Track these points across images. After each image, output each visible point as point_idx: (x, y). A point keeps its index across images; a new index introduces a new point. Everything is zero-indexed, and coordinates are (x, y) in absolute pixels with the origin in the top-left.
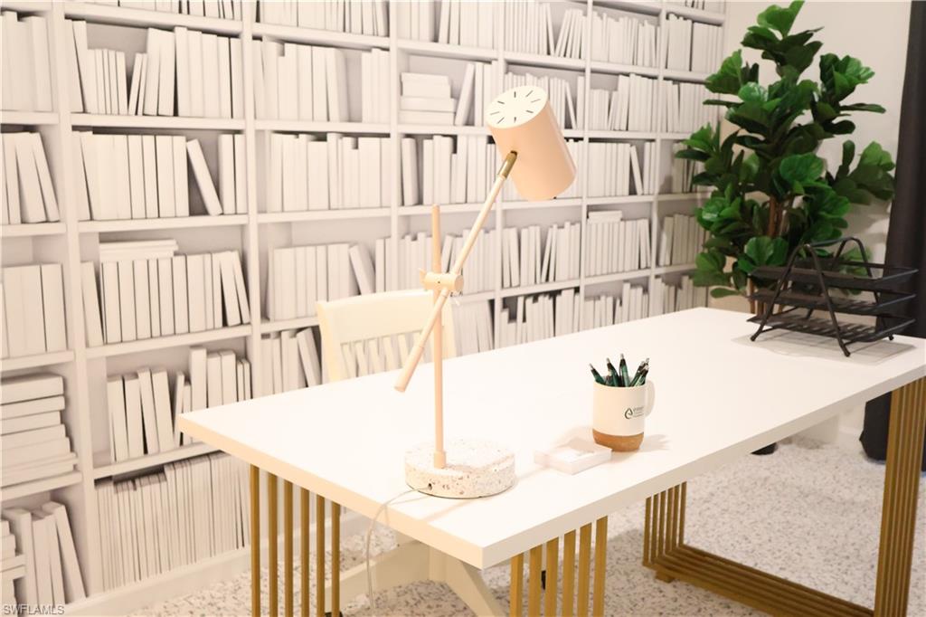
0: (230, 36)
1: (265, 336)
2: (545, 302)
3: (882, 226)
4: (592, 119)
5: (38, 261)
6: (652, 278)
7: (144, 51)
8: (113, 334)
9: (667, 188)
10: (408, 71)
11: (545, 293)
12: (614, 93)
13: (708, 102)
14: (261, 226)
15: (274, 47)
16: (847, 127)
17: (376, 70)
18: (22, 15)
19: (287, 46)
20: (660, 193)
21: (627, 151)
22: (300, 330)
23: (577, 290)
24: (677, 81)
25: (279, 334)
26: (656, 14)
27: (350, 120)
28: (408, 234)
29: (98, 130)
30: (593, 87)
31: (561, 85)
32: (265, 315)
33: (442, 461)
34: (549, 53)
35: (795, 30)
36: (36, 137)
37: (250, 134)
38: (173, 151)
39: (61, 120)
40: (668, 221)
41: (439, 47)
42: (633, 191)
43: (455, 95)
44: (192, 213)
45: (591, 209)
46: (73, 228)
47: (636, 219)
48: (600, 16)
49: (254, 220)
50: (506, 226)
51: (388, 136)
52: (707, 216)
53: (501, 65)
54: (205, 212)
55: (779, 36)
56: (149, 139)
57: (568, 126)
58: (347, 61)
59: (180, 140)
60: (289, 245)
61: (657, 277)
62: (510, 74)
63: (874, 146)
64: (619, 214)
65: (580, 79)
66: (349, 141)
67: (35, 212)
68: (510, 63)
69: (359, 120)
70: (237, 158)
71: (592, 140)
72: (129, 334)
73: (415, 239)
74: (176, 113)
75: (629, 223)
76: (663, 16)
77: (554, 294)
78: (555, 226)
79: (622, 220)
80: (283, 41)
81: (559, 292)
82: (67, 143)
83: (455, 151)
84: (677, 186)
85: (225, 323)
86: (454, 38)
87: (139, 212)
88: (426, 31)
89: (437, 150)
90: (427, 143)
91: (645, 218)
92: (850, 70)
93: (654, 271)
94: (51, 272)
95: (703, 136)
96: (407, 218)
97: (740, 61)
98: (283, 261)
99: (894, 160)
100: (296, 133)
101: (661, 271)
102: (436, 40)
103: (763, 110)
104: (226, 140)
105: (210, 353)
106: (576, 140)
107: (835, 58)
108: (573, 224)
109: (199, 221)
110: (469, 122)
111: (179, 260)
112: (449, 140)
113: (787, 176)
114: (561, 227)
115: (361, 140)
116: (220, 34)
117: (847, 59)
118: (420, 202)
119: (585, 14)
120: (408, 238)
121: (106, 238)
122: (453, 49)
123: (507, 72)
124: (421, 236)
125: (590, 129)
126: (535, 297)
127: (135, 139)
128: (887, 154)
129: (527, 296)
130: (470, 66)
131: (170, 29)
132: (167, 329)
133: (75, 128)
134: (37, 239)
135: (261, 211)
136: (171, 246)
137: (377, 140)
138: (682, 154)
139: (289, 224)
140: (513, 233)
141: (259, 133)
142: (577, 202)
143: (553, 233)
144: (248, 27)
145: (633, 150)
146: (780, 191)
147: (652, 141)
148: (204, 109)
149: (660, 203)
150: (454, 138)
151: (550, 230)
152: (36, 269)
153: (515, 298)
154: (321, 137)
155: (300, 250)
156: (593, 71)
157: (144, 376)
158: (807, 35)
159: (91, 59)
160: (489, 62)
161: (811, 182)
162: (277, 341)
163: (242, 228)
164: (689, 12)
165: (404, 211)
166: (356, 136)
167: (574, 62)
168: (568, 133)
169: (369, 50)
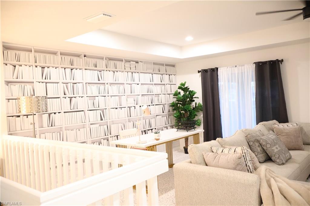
0: (105, 96)
1: (110, 137)
2: (150, 131)
3: (202, 115)
4: (155, 102)
5: (84, 128)
6: (168, 126)
7: (95, 100)
8: (92, 137)
9: (169, 111)
10: (128, 98)
11: (150, 129)
12: (159, 97)
13: (174, 98)
14: (109, 122)
15: (110, 97)
16: (194, 101)
17: (124, 98)
18: (82, 97)
19: (112, 97)
20: (168, 112)
21: (162, 106)
22: (115, 136)
23: (155, 129)
24: (169, 94)
25: (112, 137)
26: (165, 84)
27: (120, 106)
28: (129, 121)
29: (90, 110)
30: (155, 97)
31: (150, 97)
32: (110, 134)
33: (140, 140)
34: (148, 93)
35: (185, 87)
36: (83, 112)
37: (108, 109)
38: (99, 112)
39: (86, 110)
40: (170, 117)
41: (132, 94)
42: (163, 112)
43: (134, 101)
44: (101, 120)
45: (156, 116)
46: (87, 123)
48: (155, 86)
49: (109, 121)
50: (143, 119)
51: (125, 107)
52: (175, 116)
53: (141, 95)
54: (102, 120)
55: (183, 87)
56: (96, 111)
57: (152, 103)
58: (120, 98)
60: (113, 124)
61: (169, 126)
63: (199, 103)
64: (161, 116)
65: (153, 96)
66: (120, 109)
67: (83, 122)
68: (142, 95)
69: (122, 106)
70: (107, 112)
71: (156, 105)
72: (94, 137)
74: (99, 107)
75: (163, 118)
76: (166, 84)
77: (152, 130)
79: (162, 117)
80: (111, 96)
81: (153, 129)
82: (87, 112)
83: (135, 108)
84: (171, 111)
85: (105, 135)
86: (134, 92)
87: (95, 121)
88: (130, 92)
89: (132, 109)
90: (131, 108)
91: (166, 116)
92: (193, 93)
93: (168, 125)
94: (85, 129)
95: (173, 103)
96: (129, 119)
97: (178, 91)
98: (112, 126)
99: (202, 105)
100: (113, 108)
101: (169, 125)
102: (131, 93)
103: (181, 99)
104: (105, 110)
105: (104, 139)
106: (153, 105)
107: (191, 91)
108: (154, 118)
109: (102, 121)
110: (137, 104)
111: (100, 127)
112: (134, 107)
113: (186, 109)
114: (152, 119)
115: (122, 108)
116: (104, 96)
117: (193, 91)
118: (130, 116)
119: (153, 86)
121: (91, 124)
122: (134, 94)
124: (131, 121)
125: (155, 103)
126: (149, 130)
127: (94, 111)
128: (201, 104)
129: (147, 130)
130: (136, 96)
131: (98, 96)
132: (98, 136)
133: (88, 110)
134: (84, 125)
135: (109, 119)
136: (99, 125)
137: (124, 108)
138: (170, 106)
139: (113, 121)
140: (145, 120)
141: (109, 109)
142: (154, 115)
143: (151, 120)
144: (107, 95)
145: (163, 106)
146: (185, 110)
147: (166, 104)
148: (102, 106)
149: (168, 114)
150: (135, 107)
152: (83, 129)
153: (146, 130)
154: (117, 108)
155: (115, 125)
156: (155, 94)
157: (96, 143)
158: (187, 87)
159: (89, 101)
160: (139, 95)
161: (189, 109)
163: (107, 122)
164: (170, 83)
165: (128, 118)
166: (121, 108)
167: (152, 93)
168: (152, 104)
169: (122, 96)
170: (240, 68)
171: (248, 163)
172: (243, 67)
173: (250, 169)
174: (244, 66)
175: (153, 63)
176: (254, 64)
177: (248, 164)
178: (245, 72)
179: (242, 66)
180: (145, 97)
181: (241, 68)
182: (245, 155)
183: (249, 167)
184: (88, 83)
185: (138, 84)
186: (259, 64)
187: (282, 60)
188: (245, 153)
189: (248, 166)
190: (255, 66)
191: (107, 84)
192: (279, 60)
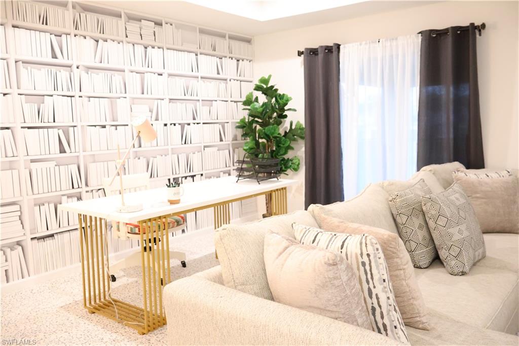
0: (71, 97)
1: (87, 192)
2: (190, 179)
3: (303, 149)
4: (203, 116)
5: (11, 169)
6: (232, 170)
7: (43, 103)
8: (36, 191)
9: (235, 139)
10: (133, 104)
11: (190, 176)
12: (211, 107)
13: (244, 109)
14: (84, 156)
15: (87, 99)
16: (286, 116)
17: (122, 106)
18: (5, 95)
19: (91, 98)
20: (233, 140)
21: (218, 127)
22: (99, 189)
23: (202, 175)
24: (235, 102)
25: (92, 191)
26: (226, 80)
27: (114, 121)
28: (136, 157)
29: (29, 128)
30: (203, 105)
31: (190, 106)
32: (87, 185)
34: (185, 95)
35: (269, 85)
36: (10, 131)
37: (79, 127)
38: (53, 133)
39: (17, 125)
40: (236, 150)
41: (145, 96)
42: (221, 140)
43: (151, 111)
44: (61, 152)
45: (205, 147)
46: (22, 158)
47: (223, 150)
48: (204, 81)
49: (82, 154)
50: (173, 154)
51: (127, 125)
52: (245, 148)
53: (167, 101)
54: (65, 152)
55: (265, 86)
56: (46, 130)
57: (194, 119)
58: (111, 102)
59: (56, 130)
60: (94, 162)
61: (234, 170)
62: (171, 103)
63: (298, 122)
64: (217, 148)
65: (198, 103)
66: (114, 127)
67: (10, 154)
68: (170, 99)
69: (117, 121)
70: (77, 135)
71: (203, 123)
72: (41, 191)
73: (139, 159)
74: (54, 121)
75: (221, 152)
76: (228, 80)
77: (193, 177)
78: (192, 153)
79: (218, 150)
80: (90, 97)
81: (195, 176)
82: (20, 133)
84: (239, 137)
85: (73, 188)
86: (149, 92)
87: (43, 153)
88: (140, 91)
91: (227, 149)
92: (285, 98)
93: (233, 168)
94: (15, 172)
95: (243, 120)
96: (136, 152)
97: (252, 96)
98: (92, 168)
99: (304, 126)
100: (95, 126)
101: (236, 168)
102: (143, 93)
103: (258, 112)
104: (72, 129)
105: (68, 197)
106: (198, 124)
107: (280, 95)
108: (198, 152)
109: (63, 155)
110: (157, 119)
111: (57, 168)
113: (268, 133)
114: (194, 153)
115: (118, 127)
116: (68, 96)
117: (284, 94)
118: (140, 146)
119: (198, 82)
120: (137, 158)
121: (32, 161)
122: (149, 96)
123: (170, 102)
124: (141, 158)
125: (203, 120)
126: (186, 177)
127: (41, 130)
128: (301, 125)
129: (182, 177)
130: (156, 101)
131: (52, 96)
132: (54, 189)
133: (22, 127)
134: (10, 162)
135: (84, 151)
136: (54, 163)
137: (124, 127)
138: (238, 127)
139: (94, 155)
140: (176, 156)
141: (82, 126)
142: (200, 145)
143: (191, 156)
144: (77, 93)
145: (220, 126)
146: (267, 137)
147: (228, 123)
148: (63, 119)
149: (233, 144)
151: (190, 155)
152: (10, 171)
153: (178, 178)
154: (104, 127)
155: (97, 163)
156: (202, 100)
157: (46, 205)
158: (272, 87)
159: (27, 107)
160: (163, 100)
161: (276, 135)
162: (91, 193)
163: (78, 157)
164: (239, 78)
165: (135, 150)
166: (116, 126)
167: (195, 98)
168: (194, 121)
169: (119, 98)
170: (388, 44)
171: (374, 287)
172: (394, 43)
173: (380, 306)
174: (396, 39)
175: (200, 29)
176: (420, 35)
177: (374, 292)
178: (397, 55)
179: (393, 39)
180: (178, 104)
181: (391, 45)
182: (370, 260)
183: (378, 298)
184: (23, 62)
185: (161, 75)
186: (430, 35)
187: (483, 26)
188: (368, 255)
189: (374, 296)
190: (420, 40)
191: (78, 68)
192: (476, 25)
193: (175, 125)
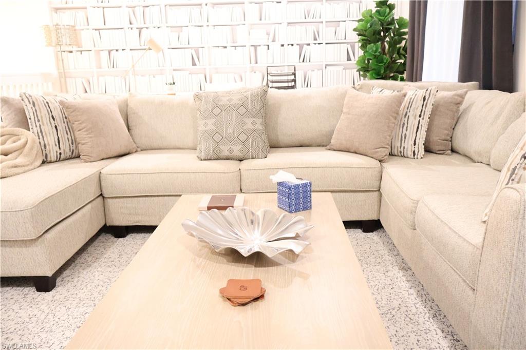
0: (201, 26)
4: (326, 38)
7: (181, 32)
10: (251, 29)
12: (338, 28)
14: (210, 68)
18: (158, 28)
19: (216, 27)
21: (345, 46)
27: (234, 43)
28: (253, 71)
29: (173, 48)
30: (327, 27)
31: (311, 28)
34: (305, 18)
37: (207, 48)
38: (188, 53)
39: (166, 47)
41: (262, 22)
42: (349, 60)
43: (268, 34)
44: (193, 65)
45: (327, 65)
47: (351, 69)
48: (330, 4)
49: (208, 67)
51: (245, 46)
53: (285, 24)
54: (196, 65)
56: (183, 50)
57: (315, 39)
58: (232, 28)
60: (217, 73)
62: (289, 26)
64: (342, 67)
65: (321, 25)
66: (233, 48)
68: (289, 23)
69: (236, 43)
70: (203, 53)
73: (255, 72)
74: (189, 44)
75: (347, 70)
78: (310, 71)
79: (344, 69)
80: (214, 26)
82: (167, 51)
83: (268, 49)
86: (267, 18)
87: (181, 65)
88: (257, 18)
89: (262, 50)
90: (258, 48)
96: (252, 67)
98: (215, 76)
100: (218, 47)
102: (261, 20)
104: (200, 49)
106: (319, 44)
108: (318, 70)
109: (195, 67)
110: (274, 41)
111: (190, 75)
112: (267, 47)
114: (313, 71)
115: (237, 47)
116: (199, 26)
118: (256, 63)
119: (322, 4)
120: (253, 72)
122: (267, 22)
123: (288, 26)
124: (257, 72)
125: (326, 40)
130: (273, 25)
131: (187, 27)
133: (169, 48)
135: (210, 65)
136: (188, 72)
137: (242, 47)
139: (217, 68)
141: (209, 47)
142: (321, 63)
144: (205, 24)
145: (349, 46)
148: (195, 43)
150: (268, 46)
151: (308, 72)
154: (225, 47)
155: (220, 74)
156: (326, 22)
159: (171, 35)
160: (281, 24)
163: (205, 69)
165: (252, 65)
166: (235, 47)
167: (318, 20)
168: (315, 42)
169: (239, 25)
180: (298, 27)
185: (280, 2)
191: (206, 5)
193: (292, 45)
